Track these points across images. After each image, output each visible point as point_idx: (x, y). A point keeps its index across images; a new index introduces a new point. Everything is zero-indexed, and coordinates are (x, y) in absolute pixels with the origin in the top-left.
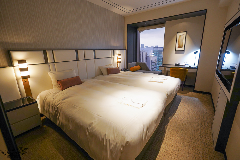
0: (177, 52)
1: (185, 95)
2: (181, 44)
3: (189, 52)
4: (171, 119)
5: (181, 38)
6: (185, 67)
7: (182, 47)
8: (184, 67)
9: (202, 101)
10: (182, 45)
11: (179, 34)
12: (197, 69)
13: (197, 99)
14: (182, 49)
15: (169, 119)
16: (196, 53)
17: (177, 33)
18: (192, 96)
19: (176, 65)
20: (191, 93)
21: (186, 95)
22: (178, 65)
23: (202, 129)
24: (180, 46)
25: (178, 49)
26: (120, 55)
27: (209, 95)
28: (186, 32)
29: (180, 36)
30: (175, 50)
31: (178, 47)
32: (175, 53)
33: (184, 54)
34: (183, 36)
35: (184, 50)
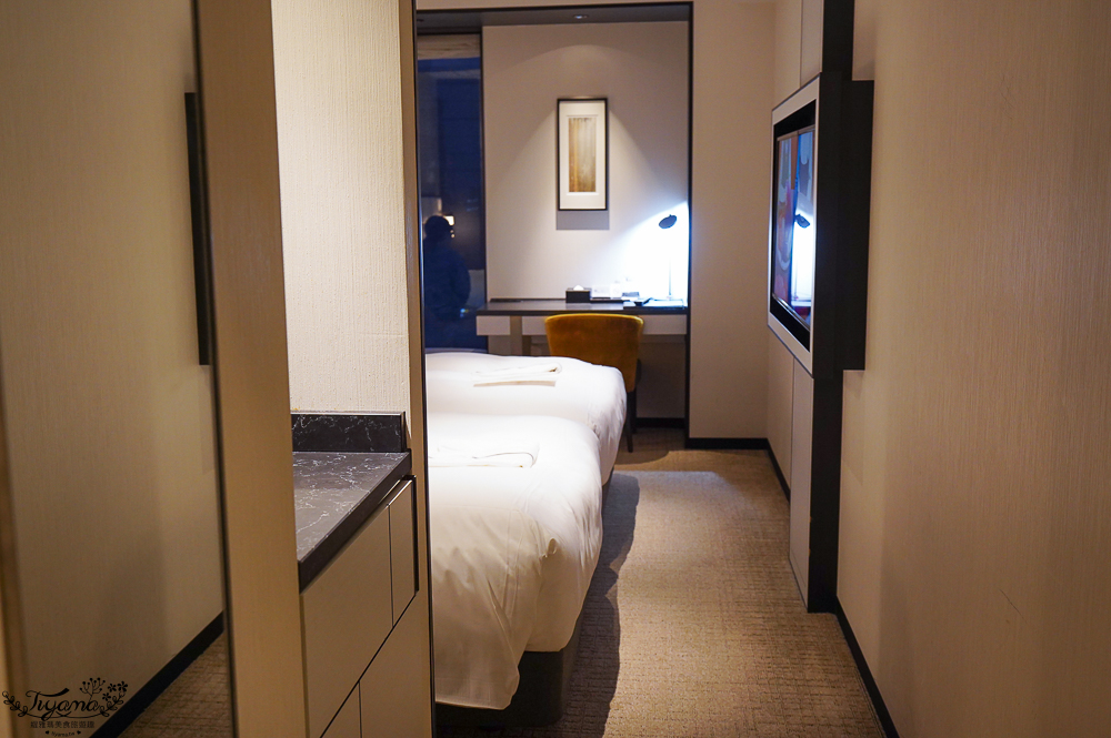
0: (570, 218)
1: (651, 469)
2: (586, 170)
3: (630, 222)
4: (623, 568)
5: (582, 134)
6: (626, 304)
7: (593, 189)
8: (619, 307)
9: (735, 480)
10: (594, 177)
11: (569, 110)
12: (684, 312)
13: (710, 476)
14: (592, 200)
15: (612, 567)
16: (668, 222)
17: (559, 101)
18: (685, 468)
19: (572, 297)
20: (675, 456)
21: (657, 469)
22: (584, 297)
23: (755, 569)
24: (579, 184)
25: (572, 200)
27: (762, 452)
28: (605, 100)
29: (573, 122)
30: (559, 209)
31: (572, 190)
32: (559, 227)
33: (607, 228)
34: (589, 123)
35: (606, 209)
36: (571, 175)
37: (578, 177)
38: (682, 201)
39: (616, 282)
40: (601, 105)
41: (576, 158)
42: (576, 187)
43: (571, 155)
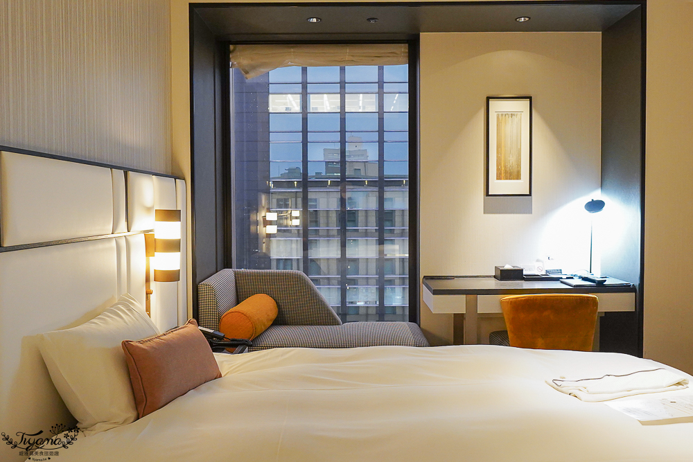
2: (512, 160)
5: (509, 129)
7: (518, 177)
10: (519, 165)
11: (497, 107)
14: (520, 186)
17: (489, 99)
19: (505, 275)
22: (517, 274)
24: (506, 172)
25: (497, 187)
26: (172, 215)
28: (529, 98)
29: (501, 118)
30: (487, 194)
31: (499, 178)
32: (487, 211)
33: (530, 212)
34: (516, 119)
35: (530, 195)
36: (498, 164)
37: (505, 167)
38: (596, 188)
39: (538, 261)
40: (527, 102)
41: (503, 148)
42: (503, 175)
43: (499, 147)
